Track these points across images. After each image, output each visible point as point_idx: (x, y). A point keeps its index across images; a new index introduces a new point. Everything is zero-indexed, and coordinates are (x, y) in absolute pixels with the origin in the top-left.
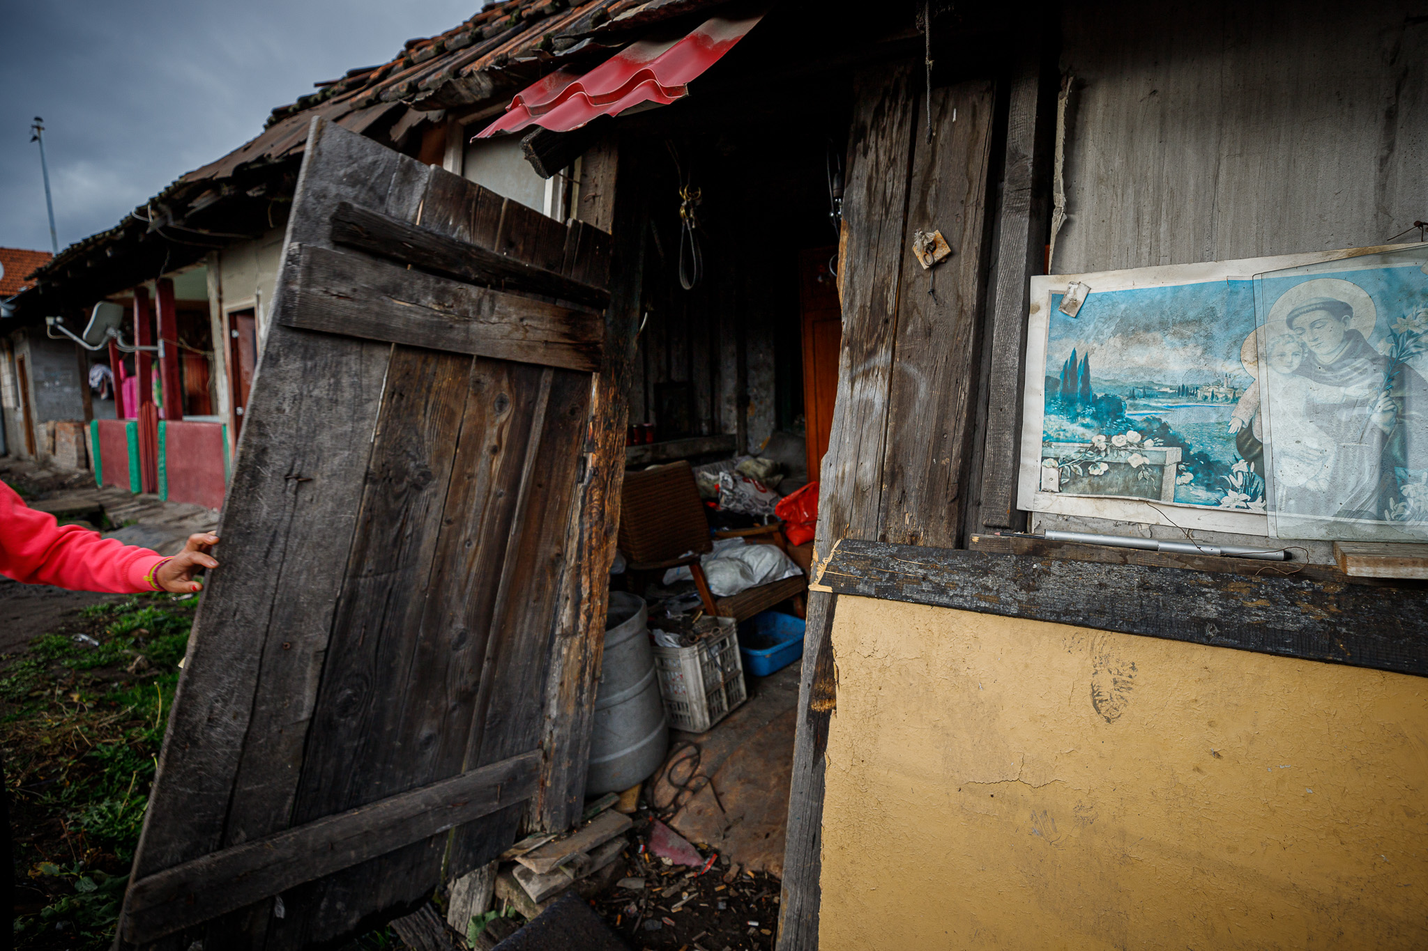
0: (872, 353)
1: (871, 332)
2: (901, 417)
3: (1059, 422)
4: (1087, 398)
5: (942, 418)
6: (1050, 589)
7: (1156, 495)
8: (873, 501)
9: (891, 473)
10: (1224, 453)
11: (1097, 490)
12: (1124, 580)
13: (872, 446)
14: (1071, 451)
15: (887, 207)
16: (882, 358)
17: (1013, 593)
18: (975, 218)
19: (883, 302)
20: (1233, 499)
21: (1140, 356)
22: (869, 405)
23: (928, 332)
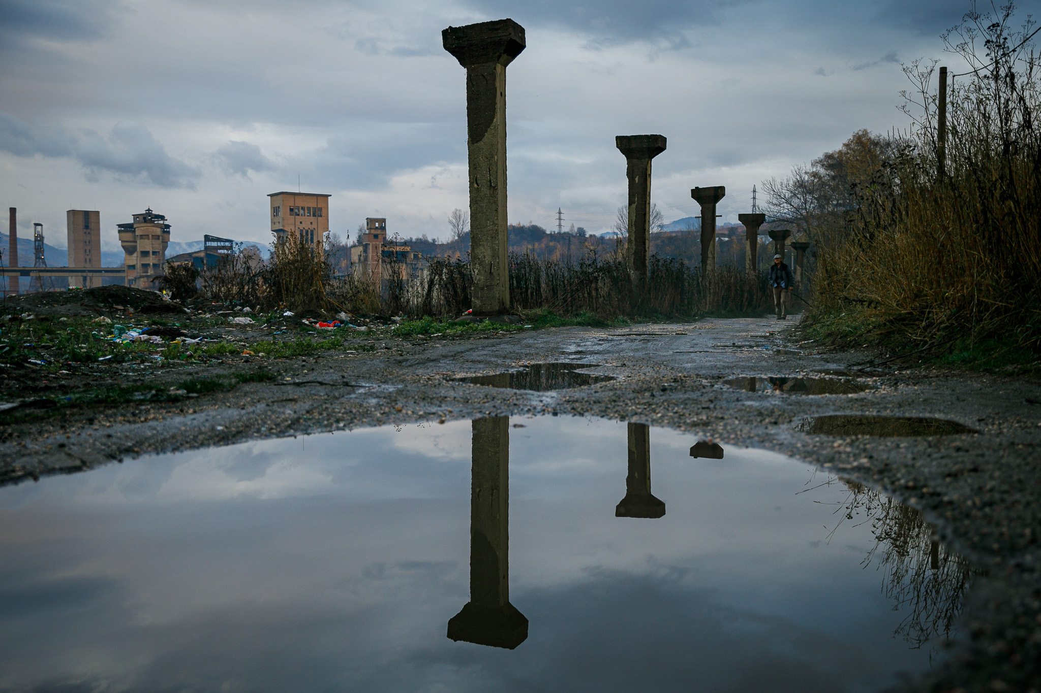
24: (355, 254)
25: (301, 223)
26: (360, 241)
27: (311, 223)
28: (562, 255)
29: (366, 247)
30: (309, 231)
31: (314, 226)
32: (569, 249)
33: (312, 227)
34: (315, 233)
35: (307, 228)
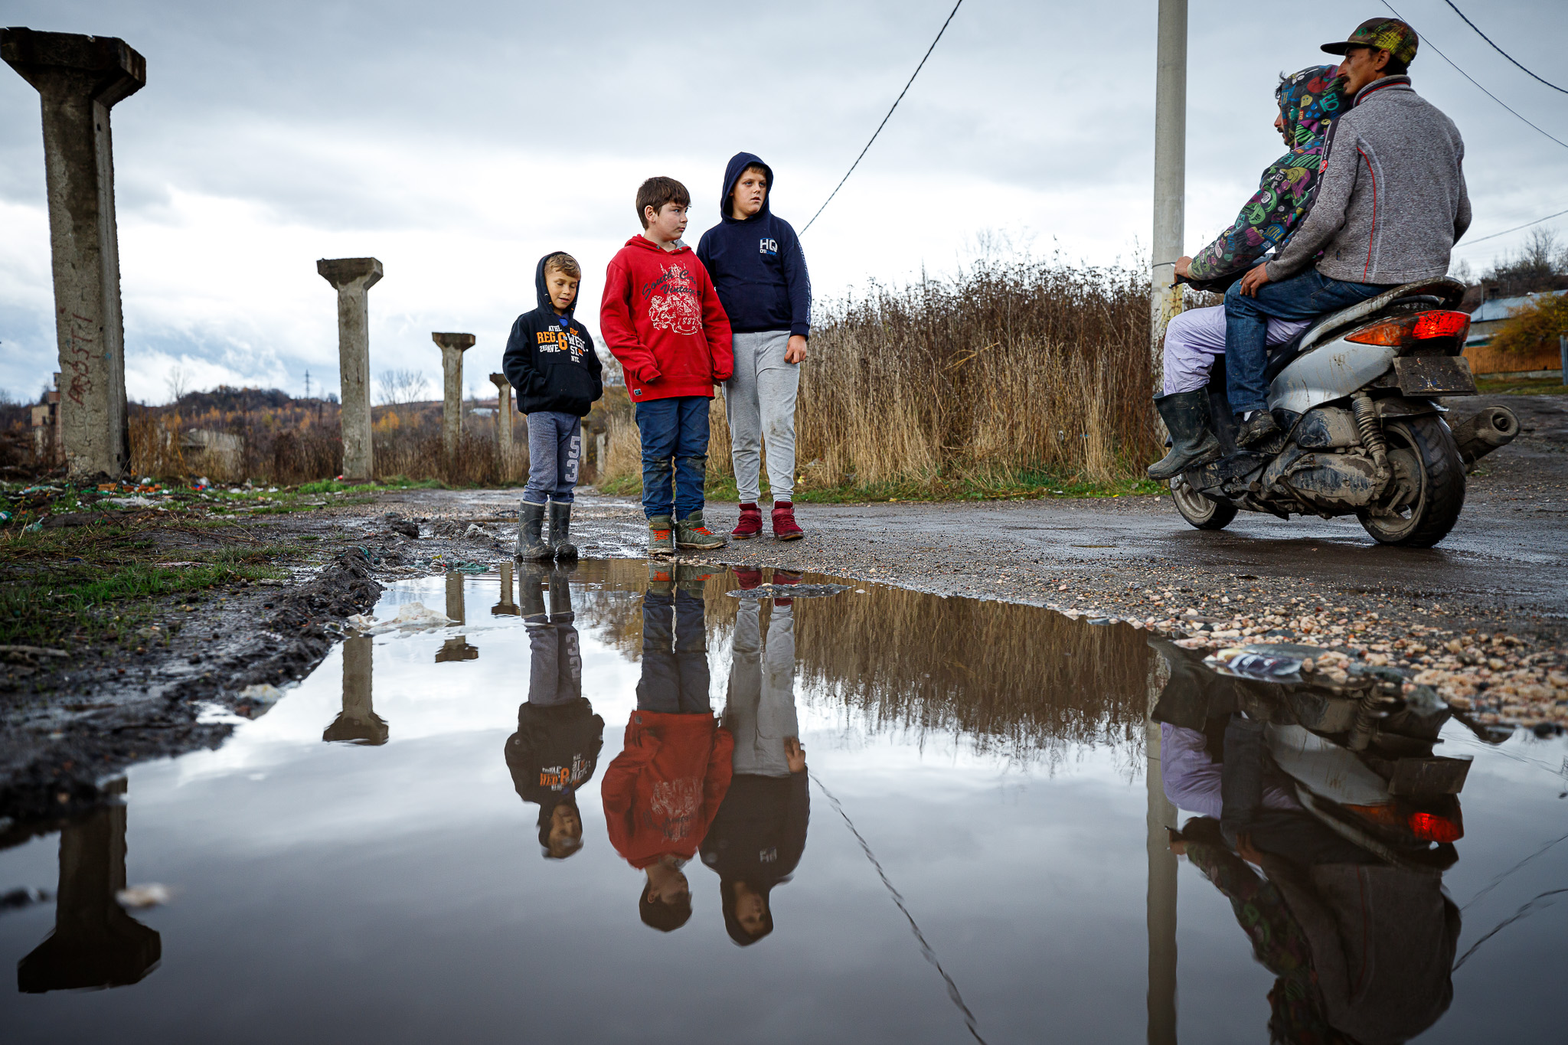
24: (39, 415)
26: (44, 400)
28: (312, 425)
29: (53, 410)
32: (320, 417)
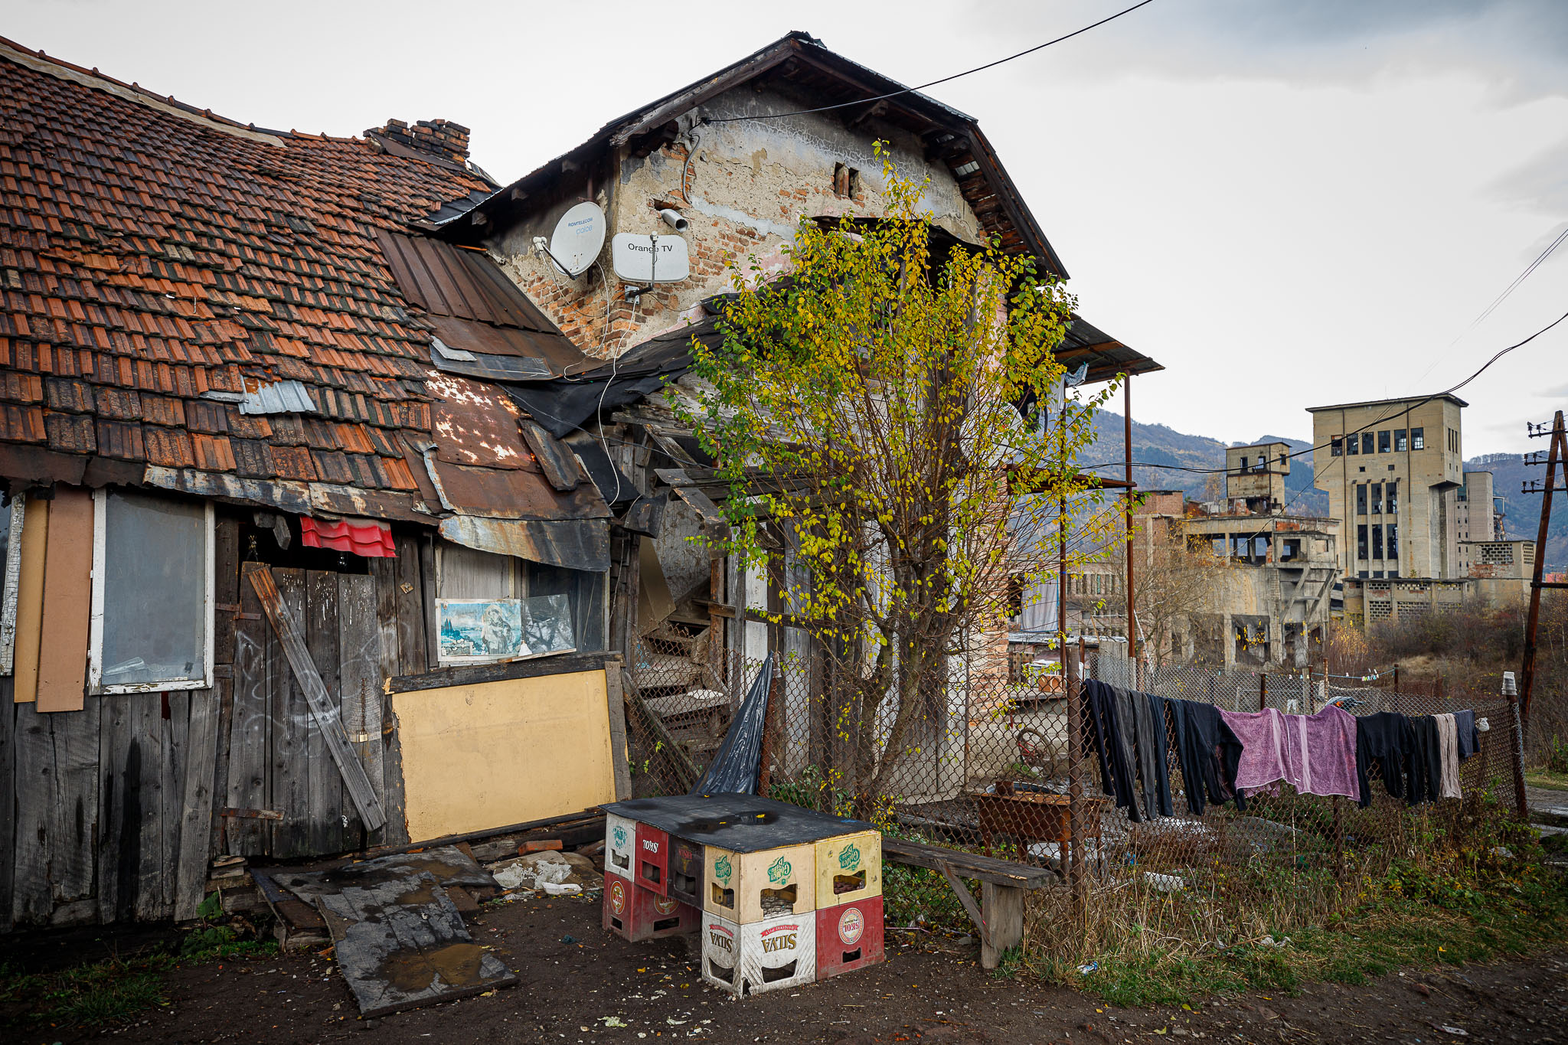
0: (389, 618)
1: (388, 612)
2: (403, 638)
3: (445, 637)
4: (452, 631)
5: (416, 638)
6: (456, 677)
7: (468, 654)
8: (396, 665)
9: (402, 656)
10: (480, 642)
11: (455, 654)
12: (471, 673)
13: (394, 649)
14: (448, 645)
15: (388, 571)
16: (393, 620)
17: (448, 681)
18: (418, 580)
19: (391, 603)
20: (483, 653)
21: (462, 620)
22: (391, 635)
23: (408, 612)
25: (1362, 469)
27: (1392, 468)
30: (1384, 485)
31: (1401, 472)
33: (1390, 477)
34: (1401, 489)
35: (1376, 481)
